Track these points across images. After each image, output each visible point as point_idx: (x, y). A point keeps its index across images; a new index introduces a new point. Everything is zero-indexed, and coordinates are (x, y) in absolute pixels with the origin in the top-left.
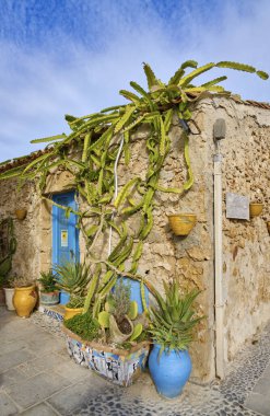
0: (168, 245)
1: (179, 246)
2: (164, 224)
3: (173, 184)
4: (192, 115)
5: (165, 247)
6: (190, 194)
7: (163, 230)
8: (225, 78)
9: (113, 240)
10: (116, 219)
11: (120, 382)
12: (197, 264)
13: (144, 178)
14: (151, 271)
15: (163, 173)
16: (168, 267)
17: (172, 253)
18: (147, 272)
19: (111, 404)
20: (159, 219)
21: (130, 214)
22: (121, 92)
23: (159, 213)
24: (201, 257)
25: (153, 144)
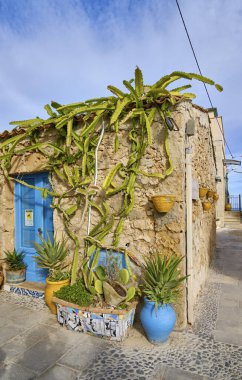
0: (149, 221)
1: (159, 221)
2: (144, 204)
3: (153, 170)
4: (172, 115)
5: (146, 223)
6: (169, 179)
7: (143, 209)
8: (190, 86)
9: (93, 218)
10: (95, 199)
11: (118, 338)
12: (175, 236)
13: (125, 164)
14: (132, 243)
15: (144, 161)
16: (148, 239)
17: (152, 227)
18: (128, 245)
19: (117, 356)
20: (140, 199)
21: (111, 195)
22: (109, 87)
23: (139, 194)
24: (178, 230)
25: (135, 135)
